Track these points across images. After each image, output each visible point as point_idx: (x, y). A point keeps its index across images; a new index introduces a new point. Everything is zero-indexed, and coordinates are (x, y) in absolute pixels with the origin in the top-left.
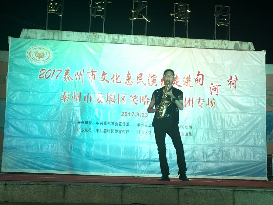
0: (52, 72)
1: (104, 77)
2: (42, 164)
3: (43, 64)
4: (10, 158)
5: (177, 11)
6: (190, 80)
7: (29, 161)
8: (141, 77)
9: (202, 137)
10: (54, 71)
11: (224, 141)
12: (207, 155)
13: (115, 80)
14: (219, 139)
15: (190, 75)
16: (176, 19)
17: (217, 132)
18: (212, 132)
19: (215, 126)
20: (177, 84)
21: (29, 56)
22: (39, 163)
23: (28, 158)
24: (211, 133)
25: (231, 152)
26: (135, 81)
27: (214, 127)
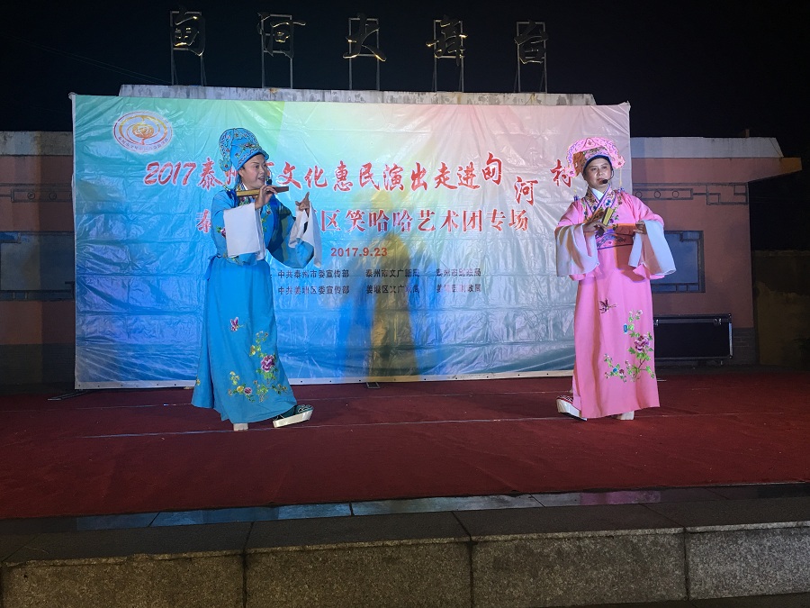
0: (175, 169)
1: (288, 175)
2: (166, 368)
3: (152, 152)
4: (93, 360)
5: (439, 35)
6: (474, 173)
7: (135, 364)
8: (368, 171)
9: (502, 293)
10: (179, 166)
11: (549, 298)
12: (514, 328)
13: (313, 180)
14: (538, 294)
15: (471, 163)
16: (439, 54)
17: (534, 281)
18: (523, 280)
19: (530, 268)
20: (446, 182)
21: (118, 135)
22: (159, 366)
23: (133, 357)
24: (521, 282)
25: (563, 320)
26: (356, 181)
27: (528, 271)
